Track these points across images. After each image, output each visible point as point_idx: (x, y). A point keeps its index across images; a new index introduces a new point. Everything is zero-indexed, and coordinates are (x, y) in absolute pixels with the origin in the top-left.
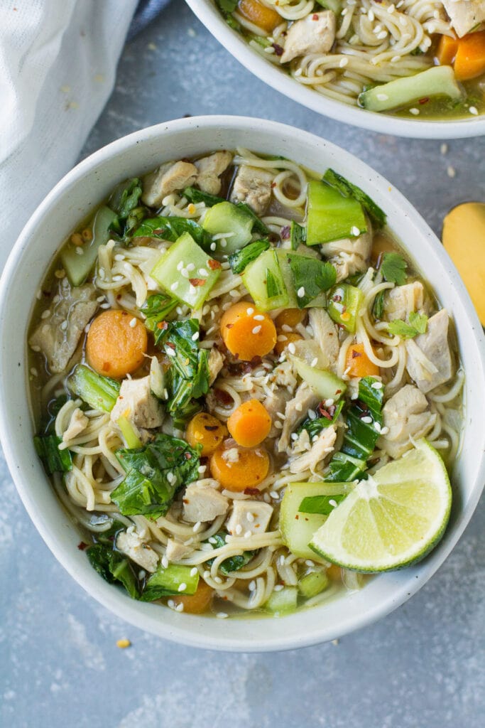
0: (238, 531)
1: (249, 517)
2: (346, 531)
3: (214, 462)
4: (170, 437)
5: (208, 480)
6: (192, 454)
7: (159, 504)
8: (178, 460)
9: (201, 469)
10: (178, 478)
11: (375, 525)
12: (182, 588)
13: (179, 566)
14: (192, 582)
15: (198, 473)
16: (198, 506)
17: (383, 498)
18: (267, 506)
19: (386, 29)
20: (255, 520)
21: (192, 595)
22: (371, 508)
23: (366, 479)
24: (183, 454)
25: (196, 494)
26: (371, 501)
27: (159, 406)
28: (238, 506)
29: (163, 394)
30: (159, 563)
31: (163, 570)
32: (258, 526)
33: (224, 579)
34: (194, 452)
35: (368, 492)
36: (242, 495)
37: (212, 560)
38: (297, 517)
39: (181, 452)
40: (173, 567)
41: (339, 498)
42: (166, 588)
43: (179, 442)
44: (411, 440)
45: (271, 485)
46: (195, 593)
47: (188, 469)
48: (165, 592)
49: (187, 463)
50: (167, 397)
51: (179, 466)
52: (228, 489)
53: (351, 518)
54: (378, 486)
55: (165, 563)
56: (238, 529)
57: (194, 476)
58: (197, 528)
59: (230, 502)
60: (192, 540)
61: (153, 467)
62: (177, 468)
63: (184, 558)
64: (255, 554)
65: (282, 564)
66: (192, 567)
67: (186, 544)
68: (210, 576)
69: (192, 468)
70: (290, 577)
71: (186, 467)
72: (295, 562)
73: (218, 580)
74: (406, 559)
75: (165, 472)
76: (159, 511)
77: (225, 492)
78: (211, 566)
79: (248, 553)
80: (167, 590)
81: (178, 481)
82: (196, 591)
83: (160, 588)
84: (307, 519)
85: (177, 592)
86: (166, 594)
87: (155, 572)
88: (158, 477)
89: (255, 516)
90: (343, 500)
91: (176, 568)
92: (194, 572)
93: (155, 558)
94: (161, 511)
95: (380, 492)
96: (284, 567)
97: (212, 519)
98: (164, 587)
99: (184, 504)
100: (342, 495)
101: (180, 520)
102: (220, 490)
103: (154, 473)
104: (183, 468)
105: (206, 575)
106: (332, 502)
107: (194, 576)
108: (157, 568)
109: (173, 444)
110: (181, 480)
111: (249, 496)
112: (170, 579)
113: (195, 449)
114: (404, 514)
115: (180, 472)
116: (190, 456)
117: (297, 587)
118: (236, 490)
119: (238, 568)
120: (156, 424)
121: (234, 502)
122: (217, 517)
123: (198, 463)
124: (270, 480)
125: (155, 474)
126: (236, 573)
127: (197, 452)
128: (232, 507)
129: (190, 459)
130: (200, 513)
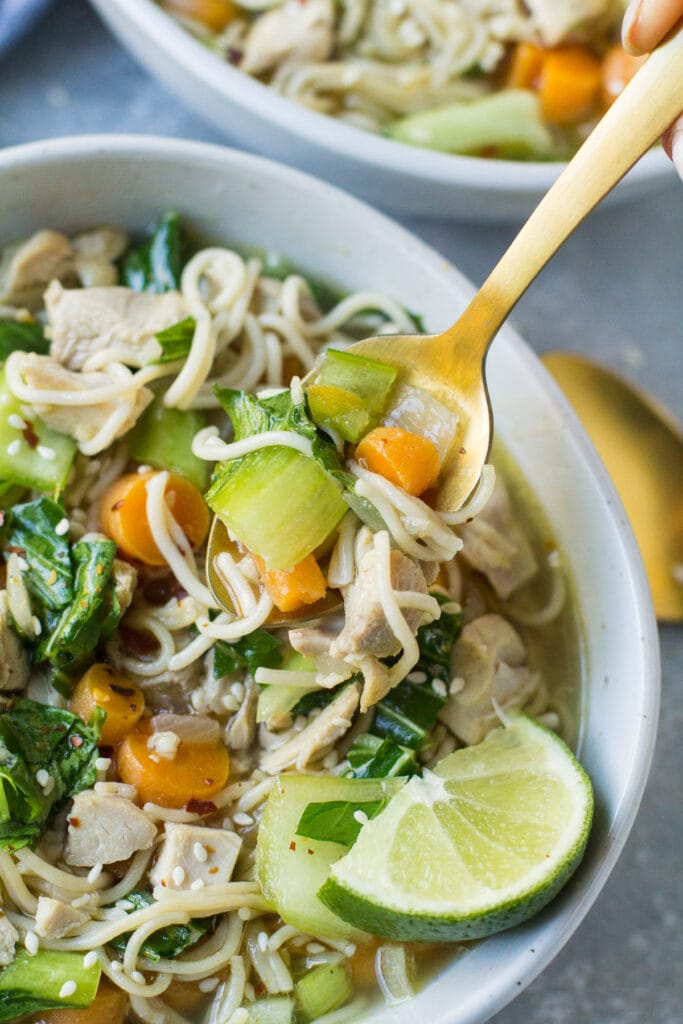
0: (178, 881)
1: (198, 851)
2: (396, 856)
3: (129, 753)
4: (42, 708)
5: (114, 785)
6: (83, 736)
7: (24, 824)
8: (56, 749)
9: (101, 763)
10: (56, 782)
11: (450, 846)
12: (66, 990)
13: (58, 952)
14: (87, 979)
15: (95, 771)
16: (98, 831)
17: (457, 801)
18: (232, 835)
19: (421, 28)
20: (209, 860)
21: (84, 1008)
22: (439, 817)
23: (421, 775)
24: (64, 740)
25: (96, 804)
26: (436, 807)
27: (20, 650)
28: (175, 833)
29: (32, 625)
30: (20, 946)
31: (28, 959)
32: (215, 871)
33: (150, 977)
34: (86, 730)
35: (428, 794)
36: (183, 814)
37: (126, 937)
38: (293, 846)
39: (62, 734)
40: (46, 954)
41: (372, 808)
42: (35, 995)
43: (59, 717)
44: (499, 712)
45: (235, 801)
46: (94, 1002)
47: (77, 766)
48: (32, 1004)
49: (73, 755)
50: (38, 629)
51: (59, 761)
52: (155, 802)
53: (401, 837)
54: (446, 784)
55: (31, 943)
56: (178, 875)
57: (86, 778)
58: (94, 876)
59: (160, 826)
60: (86, 898)
61: (12, 752)
62: (55, 764)
63: (72, 936)
64: (210, 926)
65: (263, 949)
66: (84, 952)
67: (76, 904)
68: (123, 971)
69: (84, 764)
70: (277, 977)
71: (73, 762)
72: (284, 946)
73: (137, 976)
74: (522, 891)
75: (34, 768)
76: (22, 837)
77: (148, 807)
78: (124, 951)
79: (197, 922)
80: (36, 1000)
81: (56, 788)
82: (94, 997)
83: (22, 995)
84: (311, 852)
85: (55, 1003)
86: (34, 1007)
87: (12, 964)
88: (23, 772)
89: (210, 851)
90: (380, 812)
91: (53, 955)
92: (89, 960)
93: (11, 936)
94: (28, 836)
95: (452, 793)
96: (265, 956)
97: (125, 857)
98: (30, 992)
99: (71, 829)
100: (378, 802)
101: (59, 862)
102: (140, 802)
103: (14, 761)
104: (66, 765)
105: (113, 969)
106: (359, 816)
107: (91, 969)
108: (15, 956)
109: (47, 719)
110: (62, 788)
111: (194, 816)
112: (43, 975)
113: (91, 725)
114: (503, 825)
115: (61, 771)
116: (79, 741)
117: (292, 994)
118: (170, 803)
119: (179, 951)
120: (16, 683)
121: (168, 826)
122: (135, 854)
123: (96, 754)
124: (235, 789)
125: (17, 764)
126: (174, 962)
127: (95, 729)
128: (164, 836)
129: (81, 746)
130: (101, 846)
